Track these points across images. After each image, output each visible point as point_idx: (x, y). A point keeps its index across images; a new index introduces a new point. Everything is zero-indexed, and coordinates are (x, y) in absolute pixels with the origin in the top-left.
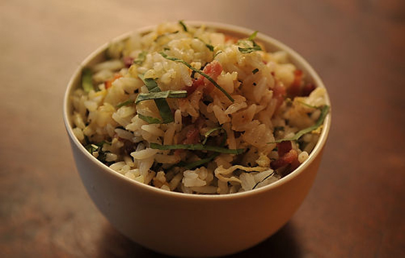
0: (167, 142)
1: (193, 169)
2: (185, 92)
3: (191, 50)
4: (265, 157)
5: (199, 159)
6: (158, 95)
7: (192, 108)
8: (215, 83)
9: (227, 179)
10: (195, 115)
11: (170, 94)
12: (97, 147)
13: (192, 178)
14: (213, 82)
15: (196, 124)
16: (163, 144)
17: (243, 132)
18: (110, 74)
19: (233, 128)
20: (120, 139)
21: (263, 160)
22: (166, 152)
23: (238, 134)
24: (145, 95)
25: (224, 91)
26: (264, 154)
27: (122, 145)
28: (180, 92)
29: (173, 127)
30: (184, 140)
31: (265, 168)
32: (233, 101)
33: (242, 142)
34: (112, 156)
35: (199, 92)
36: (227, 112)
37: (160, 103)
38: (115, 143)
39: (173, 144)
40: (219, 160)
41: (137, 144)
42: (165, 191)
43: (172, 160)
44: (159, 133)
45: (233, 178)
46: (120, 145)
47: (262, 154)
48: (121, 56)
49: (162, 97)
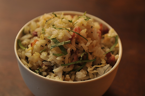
0: (66, 62)
1: (79, 71)
2: (70, 41)
3: (64, 24)
4: (104, 60)
5: (80, 67)
6: (59, 44)
7: (73, 47)
8: (80, 35)
9: (93, 72)
10: (75, 49)
11: (64, 43)
12: (38, 71)
13: (80, 74)
14: (79, 34)
15: (76, 53)
16: (65, 64)
17: (93, 52)
18: (29, 40)
19: (90, 51)
20: (46, 66)
21: (104, 62)
22: (67, 67)
23: (91, 53)
24: (54, 45)
25: (83, 37)
26: (103, 59)
27: (47, 68)
28: (68, 41)
29: (67, 56)
30: (73, 60)
31: (105, 64)
32: (87, 40)
33: (93, 56)
34: (45, 73)
35: (74, 40)
36: (87, 45)
37: (61, 47)
38: (44, 68)
39: (68, 63)
40: (87, 65)
41: (53, 66)
42: (71, 82)
43: (70, 69)
44: (62, 59)
45: (95, 71)
46: (46, 68)
47: (102, 59)
48: (30, 32)
49: (61, 45)
